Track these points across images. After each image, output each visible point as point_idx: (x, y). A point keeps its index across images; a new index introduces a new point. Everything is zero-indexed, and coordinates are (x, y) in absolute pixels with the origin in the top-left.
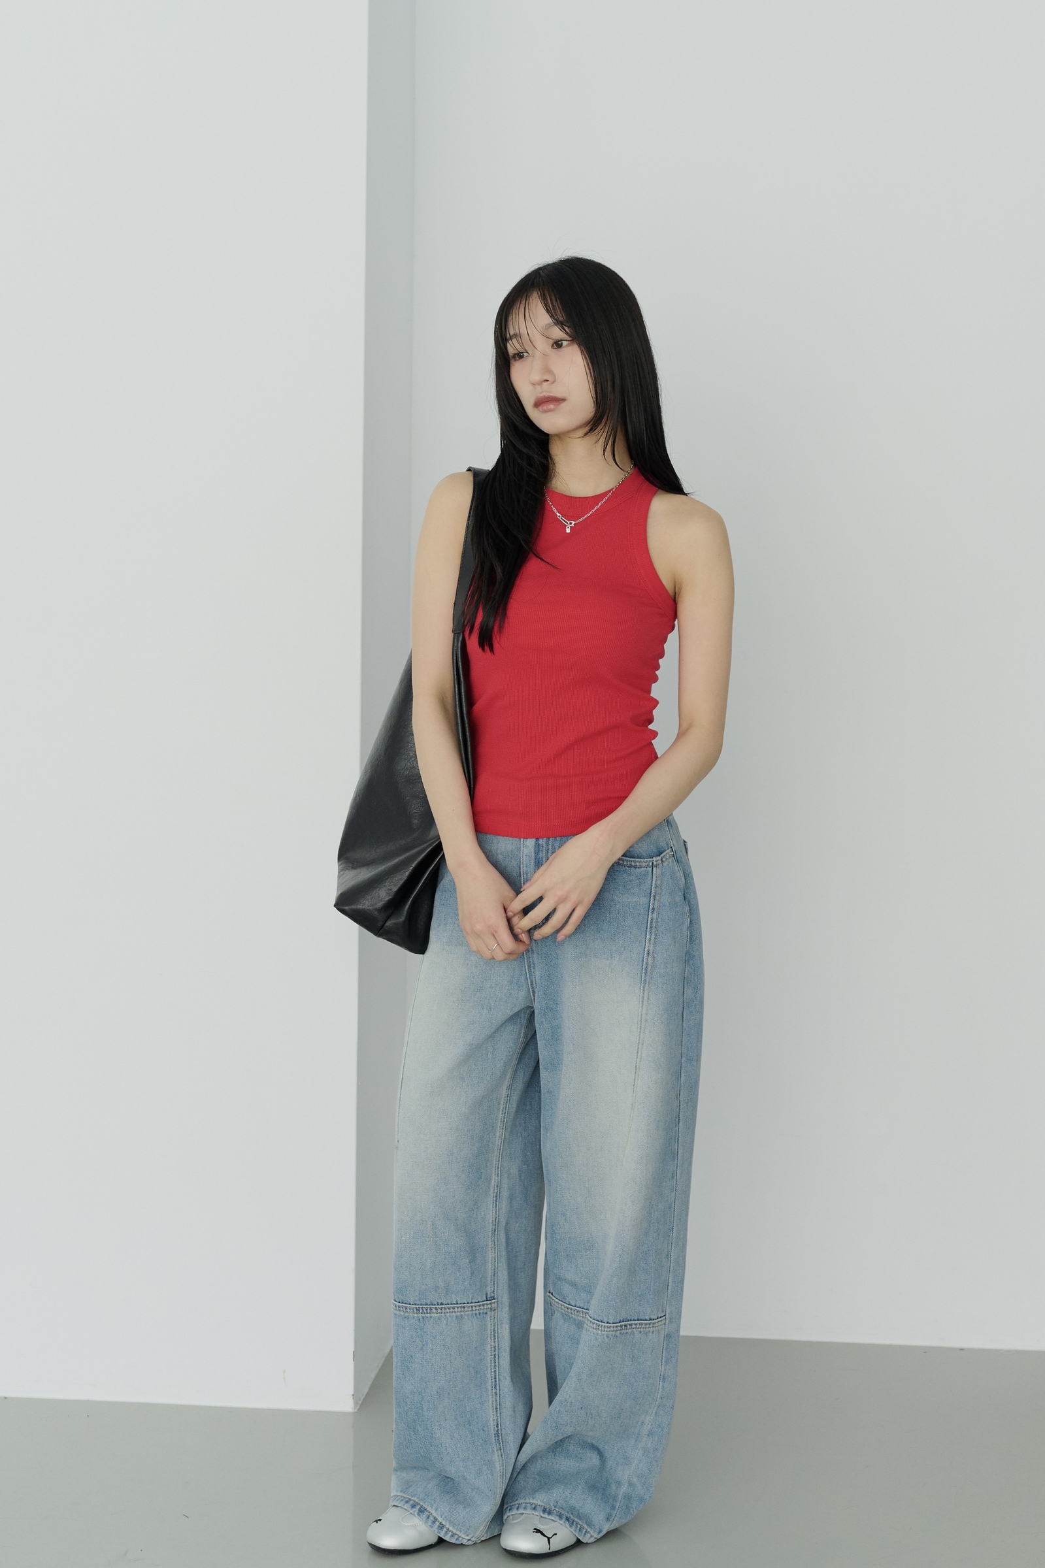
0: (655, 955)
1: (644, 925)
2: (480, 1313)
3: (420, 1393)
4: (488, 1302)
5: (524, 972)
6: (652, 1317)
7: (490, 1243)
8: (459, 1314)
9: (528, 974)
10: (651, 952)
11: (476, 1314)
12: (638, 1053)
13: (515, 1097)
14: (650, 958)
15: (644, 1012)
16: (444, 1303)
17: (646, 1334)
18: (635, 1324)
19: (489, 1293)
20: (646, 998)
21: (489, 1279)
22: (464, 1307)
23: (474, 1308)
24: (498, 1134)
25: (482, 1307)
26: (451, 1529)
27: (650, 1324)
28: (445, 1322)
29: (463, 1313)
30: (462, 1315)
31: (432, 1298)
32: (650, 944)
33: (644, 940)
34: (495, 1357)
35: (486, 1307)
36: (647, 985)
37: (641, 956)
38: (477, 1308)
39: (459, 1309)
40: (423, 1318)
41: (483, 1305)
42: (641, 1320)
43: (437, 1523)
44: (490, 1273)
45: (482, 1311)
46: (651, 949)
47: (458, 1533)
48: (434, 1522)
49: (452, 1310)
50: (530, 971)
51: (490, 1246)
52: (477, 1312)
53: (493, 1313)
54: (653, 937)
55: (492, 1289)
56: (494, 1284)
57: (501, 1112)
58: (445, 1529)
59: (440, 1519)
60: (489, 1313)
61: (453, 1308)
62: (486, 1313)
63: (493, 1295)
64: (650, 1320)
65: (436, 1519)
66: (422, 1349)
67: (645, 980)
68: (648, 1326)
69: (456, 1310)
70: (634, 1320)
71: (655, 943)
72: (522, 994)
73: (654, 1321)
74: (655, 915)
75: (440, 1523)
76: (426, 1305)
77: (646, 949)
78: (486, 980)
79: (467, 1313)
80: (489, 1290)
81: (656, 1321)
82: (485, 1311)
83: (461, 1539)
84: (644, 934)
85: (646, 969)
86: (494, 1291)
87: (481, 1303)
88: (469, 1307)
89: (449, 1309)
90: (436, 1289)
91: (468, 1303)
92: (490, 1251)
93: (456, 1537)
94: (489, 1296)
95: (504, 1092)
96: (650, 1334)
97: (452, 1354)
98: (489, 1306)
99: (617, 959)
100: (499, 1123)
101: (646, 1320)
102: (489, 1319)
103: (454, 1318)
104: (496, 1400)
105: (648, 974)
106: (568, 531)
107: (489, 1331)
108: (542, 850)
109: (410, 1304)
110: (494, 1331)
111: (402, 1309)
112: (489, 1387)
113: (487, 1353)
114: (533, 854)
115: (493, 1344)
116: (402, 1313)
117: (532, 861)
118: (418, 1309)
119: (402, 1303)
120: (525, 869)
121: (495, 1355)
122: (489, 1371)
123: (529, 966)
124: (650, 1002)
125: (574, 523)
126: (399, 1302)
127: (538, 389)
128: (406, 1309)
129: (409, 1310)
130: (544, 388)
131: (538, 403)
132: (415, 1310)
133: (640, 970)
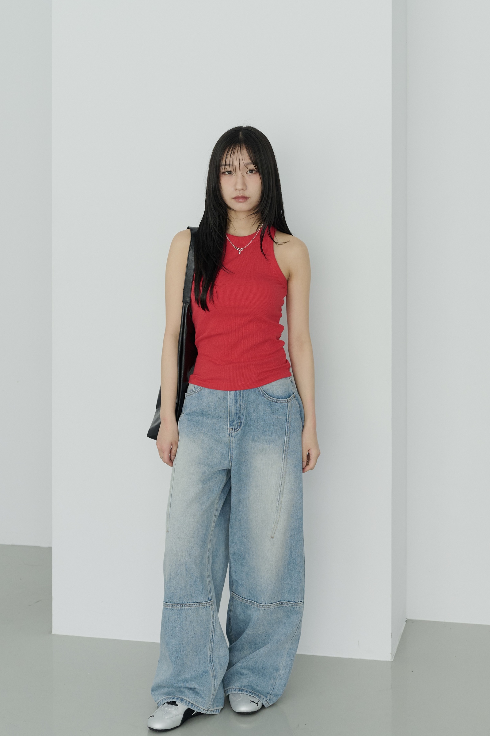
0: (289, 443)
1: (285, 429)
2: (206, 607)
3: (180, 644)
4: (210, 601)
5: (227, 453)
9: (229, 453)
10: (287, 441)
11: (205, 607)
13: (220, 509)
14: (287, 444)
15: (285, 468)
16: (191, 602)
19: (209, 597)
20: (285, 462)
23: (204, 605)
24: (212, 525)
25: (207, 604)
26: (196, 704)
28: (191, 611)
29: (199, 607)
30: (198, 608)
31: (185, 600)
32: (287, 437)
33: (284, 436)
35: (209, 604)
36: (286, 456)
37: (283, 443)
38: (205, 604)
39: (197, 605)
40: (181, 609)
41: (208, 603)
44: (208, 588)
45: (207, 606)
46: (288, 439)
47: (199, 706)
49: (194, 605)
50: (230, 452)
52: (205, 606)
53: (212, 606)
54: (288, 434)
55: (210, 595)
56: (211, 593)
57: (214, 515)
58: (194, 705)
59: (191, 702)
60: (211, 606)
61: (195, 605)
62: (209, 607)
63: (211, 598)
65: (189, 702)
66: (180, 624)
67: (285, 454)
69: (196, 605)
71: (289, 437)
72: (226, 462)
74: (289, 424)
76: (182, 603)
77: (285, 440)
78: (210, 455)
79: (201, 607)
82: (209, 606)
83: (200, 709)
84: (284, 433)
85: (285, 449)
87: (207, 602)
88: (202, 604)
89: (193, 605)
90: (187, 596)
92: (207, 578)
93: (199, 708)
94: (209, 599)
95: (216, 506)
97: (194, 625)
98: (210, 603)
99: (272, 444)
100: (213, 520)
102: (211, 609)
103: (195, 609)
104: (212, 645)
105: (286, 451)
106: (240, 253)
107: (211, 615)
108: (238, 396)
109: (175, 603)
110: (214, 614)
111: (170, 606)
112: (210, 639)
113: (210, 625)
114: (234, 398)
115: (213, 621)
116: (171, 608)
117: (234, 401)
118: (179, 605)
119: (171, 603)
120: (230, 405)
121: (214, 625)
122: (210, 633)
123: (230, 450)
124: (287, 463)
125: (242, 249)
126: (169, 603)
127: (238, 192)
128: (173, 605)
129: (174, 606)
130: (241, 192)
131: (236, 198)
132: (177, 606)
133: (283, 449)
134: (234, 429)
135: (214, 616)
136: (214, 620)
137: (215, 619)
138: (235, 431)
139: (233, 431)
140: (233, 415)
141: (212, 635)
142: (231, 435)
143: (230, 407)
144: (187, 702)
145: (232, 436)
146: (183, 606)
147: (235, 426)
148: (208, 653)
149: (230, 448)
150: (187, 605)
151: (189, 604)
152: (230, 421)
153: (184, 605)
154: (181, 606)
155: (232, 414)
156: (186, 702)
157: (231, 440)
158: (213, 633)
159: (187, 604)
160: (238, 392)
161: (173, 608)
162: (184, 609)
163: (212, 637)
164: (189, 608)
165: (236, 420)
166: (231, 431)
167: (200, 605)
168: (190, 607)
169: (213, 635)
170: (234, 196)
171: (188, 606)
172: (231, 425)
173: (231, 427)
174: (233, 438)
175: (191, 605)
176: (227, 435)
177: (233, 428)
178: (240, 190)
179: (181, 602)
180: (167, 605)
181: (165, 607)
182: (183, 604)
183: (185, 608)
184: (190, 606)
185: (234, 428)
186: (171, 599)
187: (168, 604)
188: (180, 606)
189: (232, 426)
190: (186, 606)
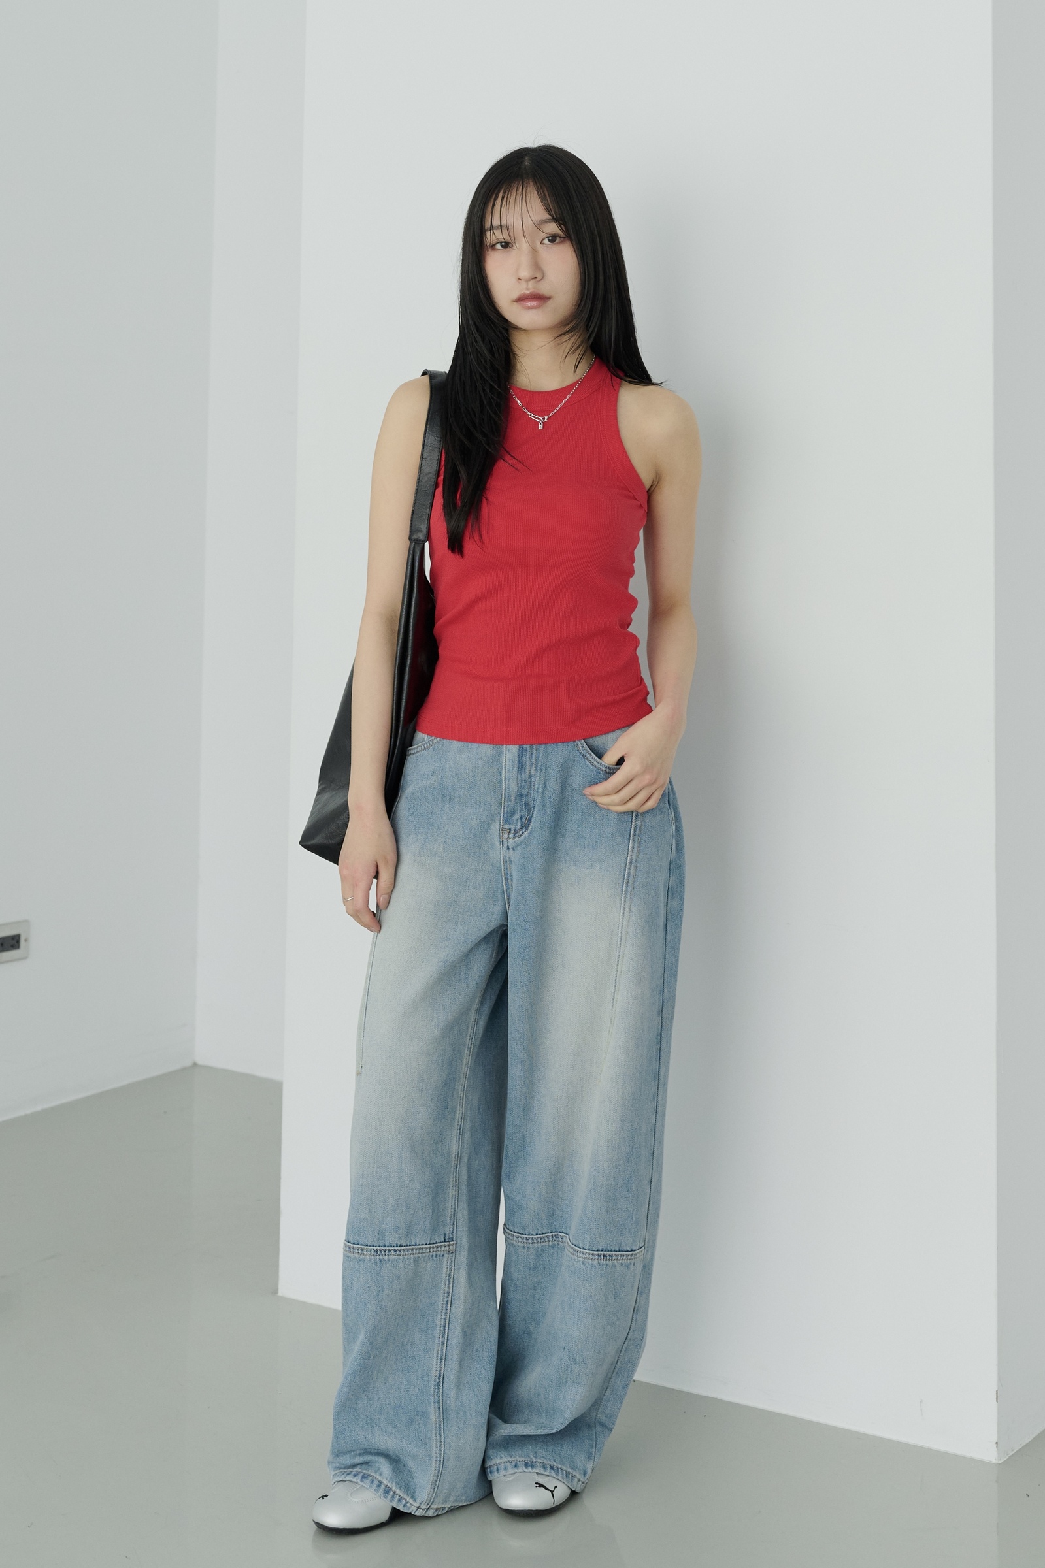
0: (638, 865)
1: (627, 833)
2: (436, 1255)
4: (446, 1243)
5: (500, 886)
6: (634, 1248)
7: (451, 1180)
8: (416, 1256)
9: (504, 888)
10: (634, 861)
11: (432, 1256)
12: (618, 965)
13: (482, 1023)
14: (632, 868)
15: (625, 924)
16: (403, 1244)
17: (628, 1266)
18: (617, 1256)
19: (447, 1233)
20: (627, 909)
21: (448, 1218)
22: (422, 1249)
23: (431, 1250)
24: (464, 1061)
25: (439, 1249)
26: (398, 1492)
27: (631, 1256)
28: (403, 1265)
29: (420, 1255)
30: (418, 1258)
31: (391, 1238)
32: (633, 853)
33: (626, 848)
34: (447, 1304)
35: (443, 1248)
36: (628, 896)
37: (623, 865)
38: (435, 1250)
39: (418, 1251)
40: (381, 1261)
41: (441, 1246)
42: (623, 1251)
43: (383, 1487)
44: (449, 1212)
45: (439, 1253)
46: (634, 857)
47: (405, 1497)
48: (379, 1486)
49: (410, 1252)
50: (507, 884)
51: (451, 1183)
52: (434, 1253)
53: (450, 1255)
54: (636, 845)
55: (451, 1229)
56: (453, 1224)
57: (468, 1038)
59: (385, 1482)
60: (446, 1256)
61: (412, 1249)
62: (443, 1256)
63: (451, 1236)
64: (632, 1251)
65: (381, 1483)
67: (627, 891)
68: (629, 1257)
69: (414, 1252)
70: (615, 1251)
71: (638, 852)
72: (496, 910)
73: (636, 1252)
74: (638, 823)
75: (386, 1486)
76: (384, 1246)
77: (628, 858)
78: (460, 892)
79: (424, 1255)
80: (448, 1230)
81: (638, 1251)
82: (442, 1253)
83: (408, 1505)
84: (627, 842)
85: (628, 879)
86: (453, 1232)
87: (439, 1244)
88: (427, 1248)
89: (408, 1251)
90: (397, 1229)
91: (426, 1244)
92: (451, 1188)
93: (404, 1502)
94: (447, 1238)
95: (472, 1017)
96: (632, 1266)
98: (447, 1248)
99: (598, 868)
100: (466, 1049)
101: (628, 1251)
102: (445, 1262)
103: (412, 1260)
105: (630, 884)
106: (541, 427)
107: (444, 1275)
108: (526, 755)
109: (367, 1245)
110: (450, 1275)
111: (357, 1251)
112: (437, 1336)
113: (439, 1297)
114: (517, 759)
115: (446, 1289)
116: (357, 1256)
117: (516, 766)
118: (376, 1251)
119: (358, 1244)
120: (507, 774)
121: (447, 1301)
122: (439, 1317)
123: (506, 879)
124: (631, 913)
125: (546, 418)
126: (354, 1244)
127: (524, 285)
128: (362, 1250)
129: (365, 1252)
130: (531, 284)
131: (521, 299)
132: (373, 1252)
133: (622, 880)
134: (512, 832)
135: (452, 1280)
136: (448, 1287)
137: (451, 1285)
138: (516, 835)
139: (511, 836)
140: (513, 798)
141: (442, 1323)
142: (505, 845)
143: (507, 781)
144: (376, 1482)
145: (508, 848)
146: (387, 1253)
147: (517, 825)
148: (434, 1369)
149: (506, 874)
150: (395, 1251)
151: (399, 1248)
152: (506, 812)
153: (389, 1251)
154: (381, 1252)
155: (510, 796)
156: (372, 1482)
157: (508, 855)
158: (445, 1319)
159: (396, 1248)
160: (525, 747)
161: (362, 1257)
162: (389, 1260)
163: (442, 1328)
164: (400, 1259)
165: (518, 811)
166: (506, 836)
167: (424, 1250)
168: (401, 1257)
169: (445, 1326)
170: (515, 295)
171: (398, 1253)
172: (506, 821)
173: (507, 826)
174: (511, 851)
175: (404, 1250)
176: (498, 845)
177: (510, 829)
178: (527, 281)
179: (381, 1244)
180: (350, 1248)
181: (348, 1254)
182: (387, 1248)
183: (391, 1257)
184: (402, 1252)
185: (513, 828)
186: (359, 1235)
187: (352, 1245)
188: (379, 1252)
189: (510, 824)
190: (393, 1253)
